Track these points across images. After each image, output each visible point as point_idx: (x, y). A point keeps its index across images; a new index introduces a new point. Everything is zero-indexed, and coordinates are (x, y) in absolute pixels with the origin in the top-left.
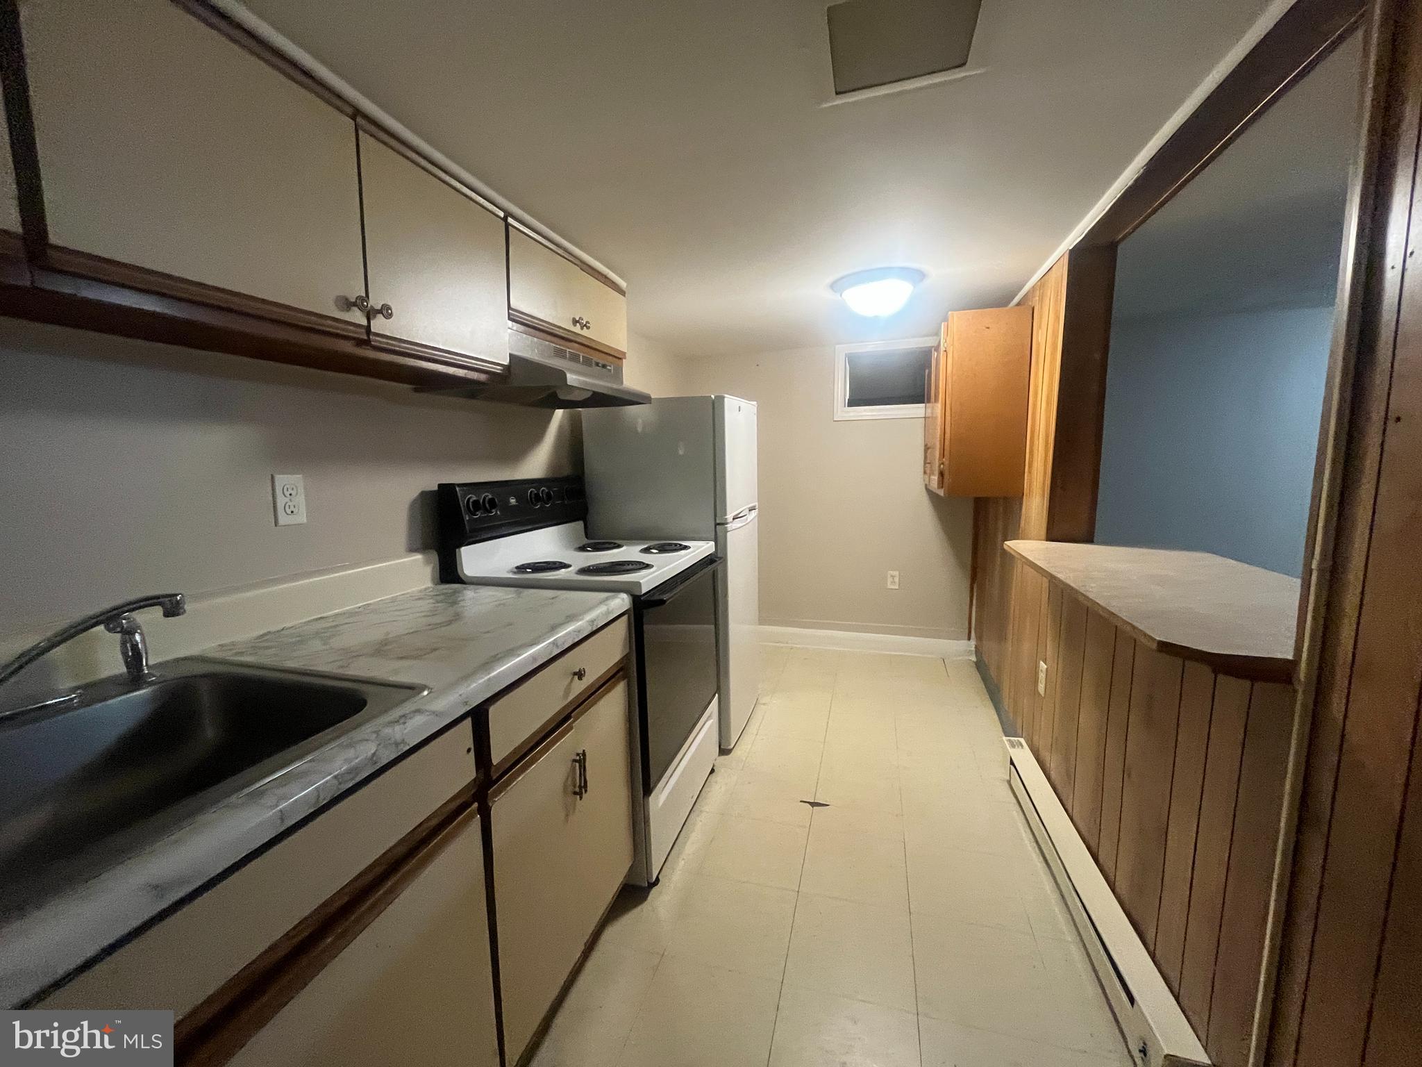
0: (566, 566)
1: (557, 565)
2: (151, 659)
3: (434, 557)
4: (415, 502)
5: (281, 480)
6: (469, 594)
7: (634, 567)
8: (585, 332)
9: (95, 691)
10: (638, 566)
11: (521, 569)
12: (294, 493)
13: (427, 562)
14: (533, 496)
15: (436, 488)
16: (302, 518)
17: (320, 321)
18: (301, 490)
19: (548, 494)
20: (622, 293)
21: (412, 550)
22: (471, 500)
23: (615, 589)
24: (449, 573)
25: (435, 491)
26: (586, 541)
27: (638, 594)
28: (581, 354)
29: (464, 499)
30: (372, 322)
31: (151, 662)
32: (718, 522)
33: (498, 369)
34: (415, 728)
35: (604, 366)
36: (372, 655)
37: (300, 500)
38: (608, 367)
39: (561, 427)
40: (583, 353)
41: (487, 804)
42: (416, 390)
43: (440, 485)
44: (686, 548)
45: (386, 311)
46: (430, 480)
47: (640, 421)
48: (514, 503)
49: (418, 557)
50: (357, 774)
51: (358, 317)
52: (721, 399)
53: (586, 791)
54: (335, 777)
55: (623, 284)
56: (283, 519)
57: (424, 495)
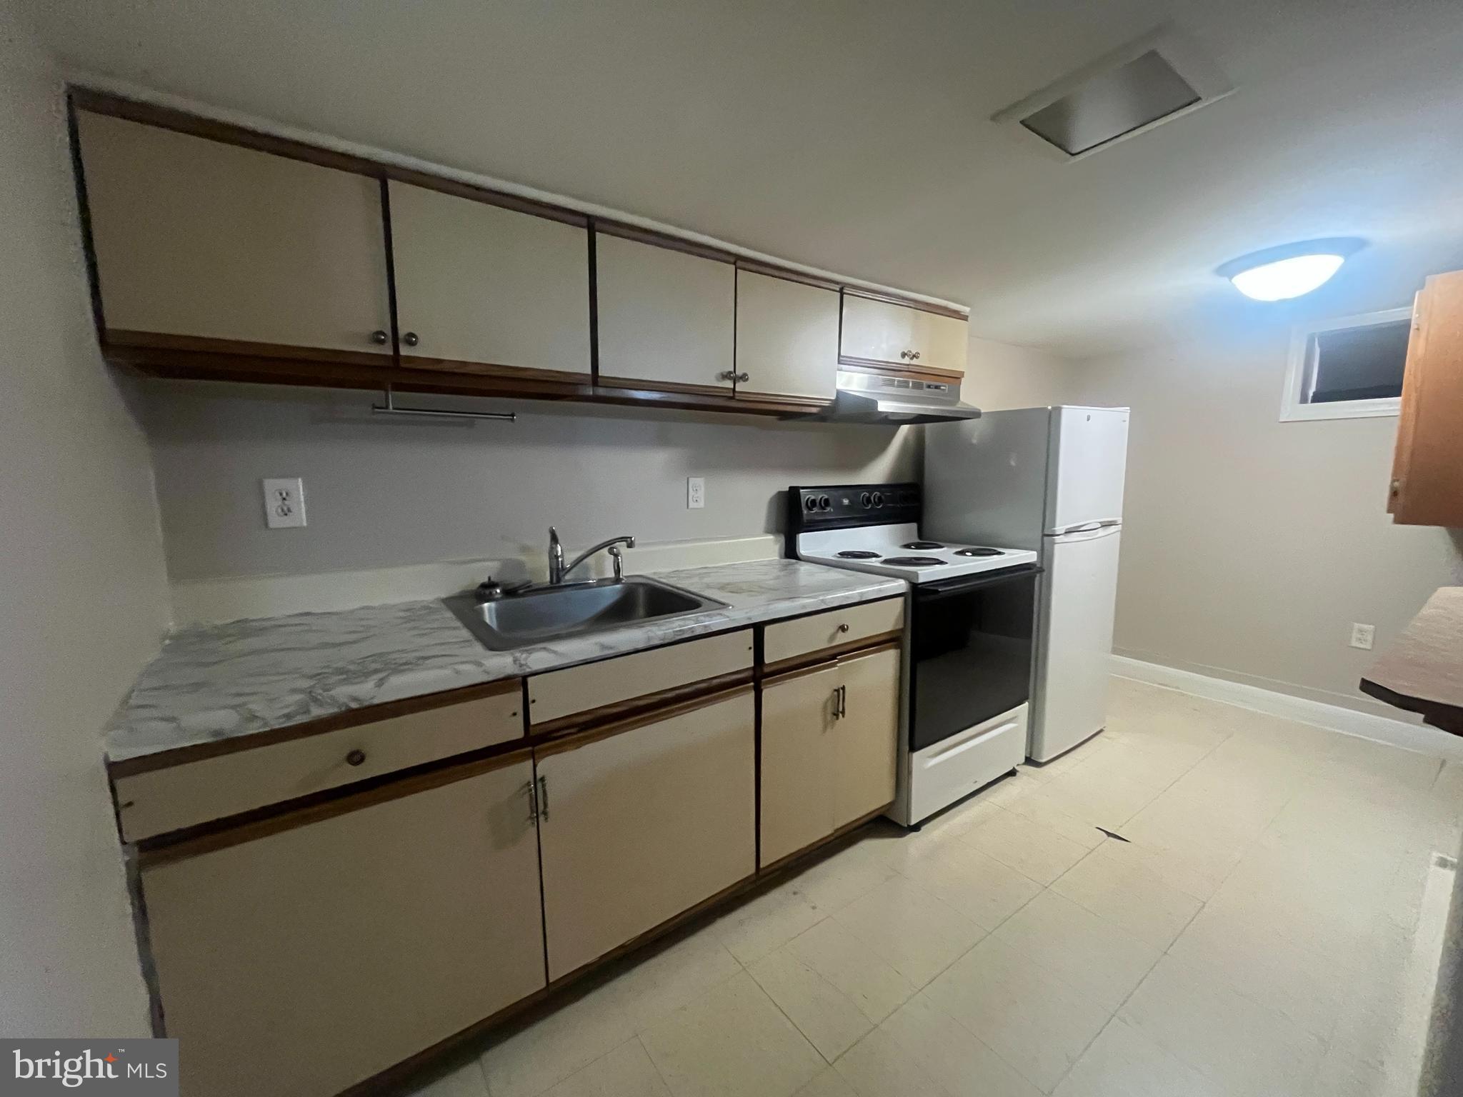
0: (876, 556)
1: (867, 555)
2: (624, 573)
3: (782, 539)
4: (771, 499)
5: (692, 481)
6: (804, 568)
7: (932, 562)
8: (915, 362)
9: (602, 582)
10: (934, 562)
11: (843, 554)
12: (698, 489)
13: (776, 541)
14: (865, 499)
15: (788, 489)
16: (701, 504)
17: (708, 389)
18: (703, 489)
19: (880, 498)
20: (965, 318)
21: (768, 532)
22: (810, 500)
23: (896, 576)
24: (791, 552)
25: (786, 492)
26: (917, 540)
27: (915, 582)
28: (911, 380)
29: (805, 495)
30: (736, 385)
31: (624, 575)
32: (1046, 533)
33: (826, 404)
34: (716, 621)
35: (937, 387)
36: (719, 589)
37: (701, 493)
38: (942, 388)
39: (906, 440)
40: (912, 378)
41: (760, 687)
42: (780, 419)
43: (790, 488)
44: (999, 553)
45: (744, 378)
46: (783, 483)
47: (976, 434)
48: (847, 504)
49: (771, 537)
50: (683, 634)
51: (729, 384)
52: (1058, 410)
53: (843, 716)
54: (674, 631)
55: (966, 310)
56: (692, 505)
57: (780, 493)
